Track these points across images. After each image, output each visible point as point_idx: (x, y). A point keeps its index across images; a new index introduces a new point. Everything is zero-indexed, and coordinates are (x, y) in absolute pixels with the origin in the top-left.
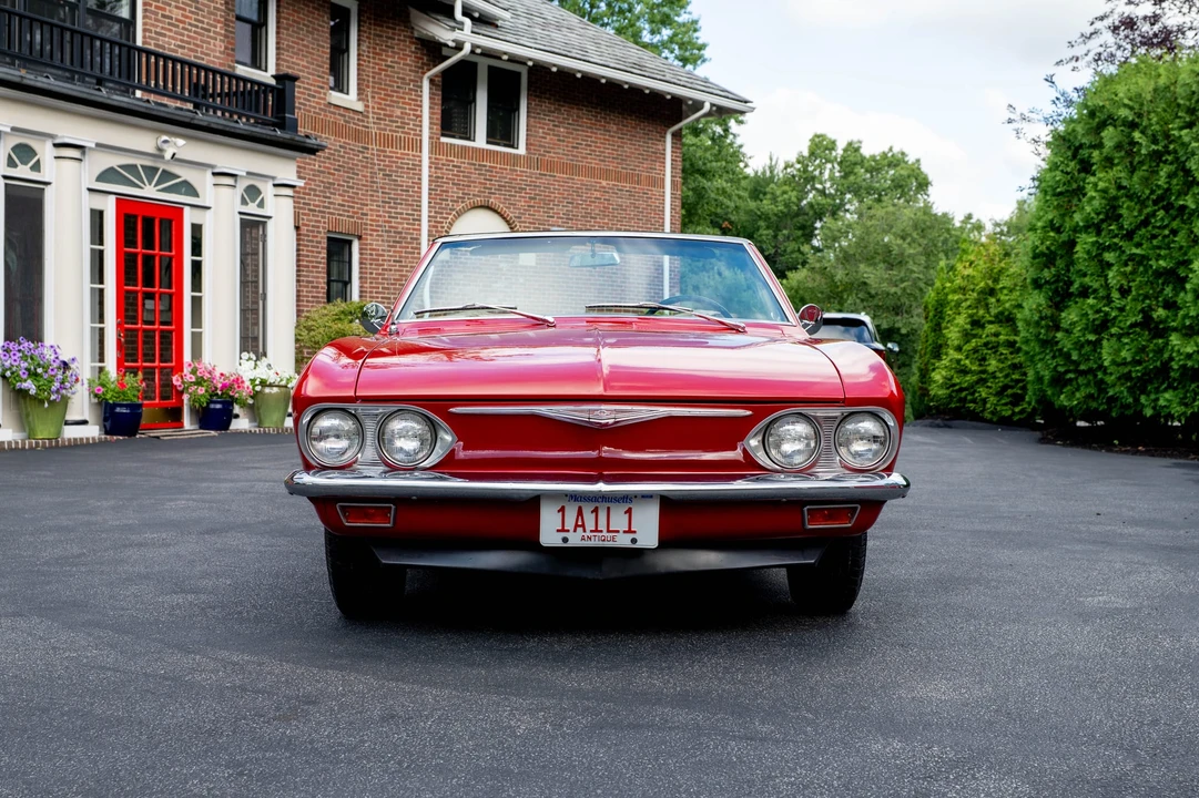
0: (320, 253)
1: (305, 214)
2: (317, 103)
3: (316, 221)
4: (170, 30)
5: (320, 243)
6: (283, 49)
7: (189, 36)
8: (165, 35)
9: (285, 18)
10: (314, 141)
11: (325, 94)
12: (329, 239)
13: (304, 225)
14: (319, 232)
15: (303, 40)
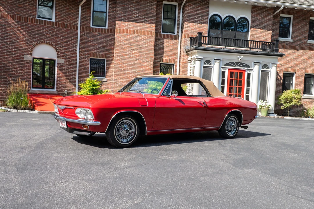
0: (302, 78)
1: (298, 69)
2: (303, 44)
3: (301, 71)
4: (257, 33)
5: (302, 76)
6: (293, 33)
7: (262, 34)
8: (255, 34)
9: (294, 26)
10: (281, 54)
11: (306, 41)
12: (305, 75)
13: (297, 72)
14: (303, 73)
15: (299, 30)
